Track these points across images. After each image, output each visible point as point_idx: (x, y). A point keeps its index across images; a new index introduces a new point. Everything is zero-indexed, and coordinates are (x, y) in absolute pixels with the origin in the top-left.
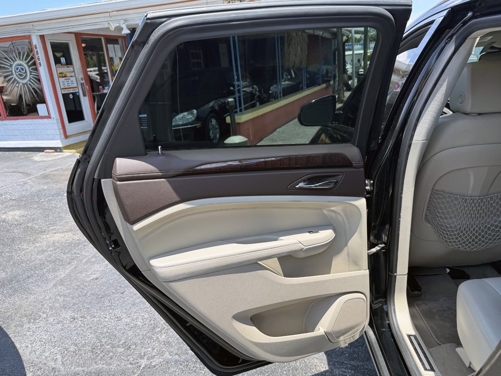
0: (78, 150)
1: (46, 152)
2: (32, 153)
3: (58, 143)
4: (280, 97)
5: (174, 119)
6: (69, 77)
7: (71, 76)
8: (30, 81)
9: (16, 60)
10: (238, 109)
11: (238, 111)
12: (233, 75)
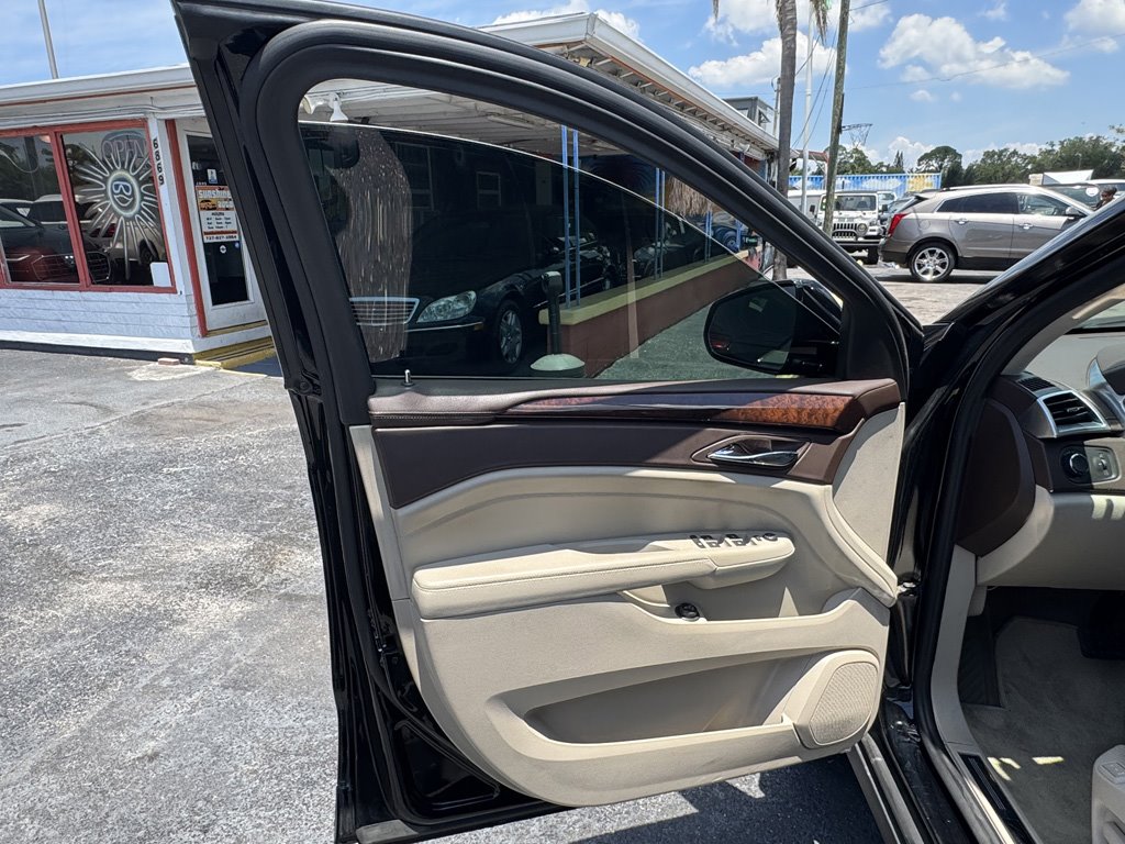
0: (225, 362)
1: (161, 363)
2: (134, 361)
3: (186, 346)
4: (659, 272)
5: (426, 310)
6: (222, 209)
7: (227, 209)
8: (139, 213)
9: (115, 169)
10: (569, 293)
11: (569, 297)
12: (563, 220)
